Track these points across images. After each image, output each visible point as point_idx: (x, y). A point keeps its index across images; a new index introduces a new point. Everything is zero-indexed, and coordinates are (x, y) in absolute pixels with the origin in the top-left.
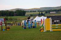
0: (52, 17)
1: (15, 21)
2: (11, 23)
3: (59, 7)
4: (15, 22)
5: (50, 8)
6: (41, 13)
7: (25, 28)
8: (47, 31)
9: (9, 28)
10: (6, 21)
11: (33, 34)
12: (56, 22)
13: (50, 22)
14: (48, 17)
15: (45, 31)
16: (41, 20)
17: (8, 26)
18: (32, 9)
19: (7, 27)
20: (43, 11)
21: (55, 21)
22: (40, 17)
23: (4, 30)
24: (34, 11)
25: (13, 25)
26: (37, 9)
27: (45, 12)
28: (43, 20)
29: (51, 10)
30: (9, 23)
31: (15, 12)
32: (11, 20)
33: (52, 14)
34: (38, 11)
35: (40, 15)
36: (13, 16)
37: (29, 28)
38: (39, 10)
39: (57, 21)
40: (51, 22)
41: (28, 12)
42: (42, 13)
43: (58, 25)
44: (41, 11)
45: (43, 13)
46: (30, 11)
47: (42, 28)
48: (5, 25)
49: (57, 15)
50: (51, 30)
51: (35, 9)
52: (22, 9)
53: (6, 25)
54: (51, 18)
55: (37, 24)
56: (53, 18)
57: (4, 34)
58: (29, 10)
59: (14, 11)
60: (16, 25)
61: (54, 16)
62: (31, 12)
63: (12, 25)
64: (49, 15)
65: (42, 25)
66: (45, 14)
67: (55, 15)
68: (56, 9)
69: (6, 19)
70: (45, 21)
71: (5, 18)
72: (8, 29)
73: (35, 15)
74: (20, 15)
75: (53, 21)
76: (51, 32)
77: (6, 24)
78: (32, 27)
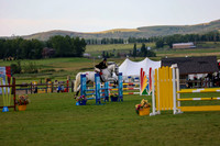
0: (180, 62)
1: (48, 77)
2: (31, 85)
3: (207, 25)
4: (48, 80)
5: (172, 28)
6: (139, 46)
7: (83, 102)
8: (163, 113)
9: (25, 103)
10: (15, 76)
11: (110, 124)
12: (195, 79)
13: (173, 80)
14: (166, 63)
15: (154, 113)
16: (142, 73)
17: (20, 94)
18: (109, 33)
19: (18, 98)
20: (146, 41)
21: (191, 77)
22: (137, 61)
23: (6, 109)
24: (115, 42)
25: (40, 91)
26: (125, 33)
27: (154, 44)
28: (147, 73)
29: (177, 36)
30: (24, 82)
31: (49, 45)
32: (33, 72)
33: (182, 49)
34: (130, 41)
35: (137, 55)
36: (39, 57)
37: (98, 101)
38: (132, 37)
39: (199, 76)
40: (176, 80)
41: (95, 43)
42: (144, 48)
43: (203, 90)
44: (140, 41)
45: (149, 46)
46: (101, 39)
47: (142, 102)
48: (9, 90)
49: (198, 55)
50: (176, 109)
51: (118, 32)
52: (73, 33)
53: (13, 92)
54: (176, 65)
55: (125, 86)
56: (186, 66)
57: (8, 123)
58: (97, 35)
59: (44, 39)
60: (49, 89)
61: (189, 60)
62: (104, 42)
63: (36, 91)
64: (168, 55)
65: (145, 92)
66: (155, 51)
67: (191, 55)
68: (196, 33)
69: (13, 71)
70: (156, 76)
71: (9, 64)
72: (20, 108)
73: (119, 56)
74: (65, 56)
75: (183, 76)
76: (178, 116)
77: (13, 86)
78: (107, 98)
